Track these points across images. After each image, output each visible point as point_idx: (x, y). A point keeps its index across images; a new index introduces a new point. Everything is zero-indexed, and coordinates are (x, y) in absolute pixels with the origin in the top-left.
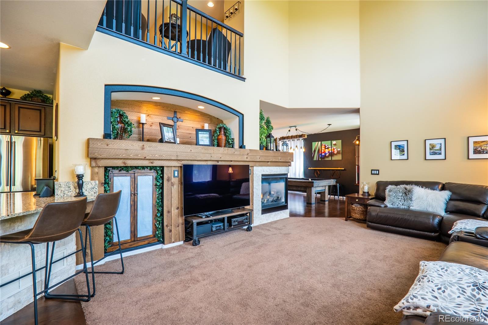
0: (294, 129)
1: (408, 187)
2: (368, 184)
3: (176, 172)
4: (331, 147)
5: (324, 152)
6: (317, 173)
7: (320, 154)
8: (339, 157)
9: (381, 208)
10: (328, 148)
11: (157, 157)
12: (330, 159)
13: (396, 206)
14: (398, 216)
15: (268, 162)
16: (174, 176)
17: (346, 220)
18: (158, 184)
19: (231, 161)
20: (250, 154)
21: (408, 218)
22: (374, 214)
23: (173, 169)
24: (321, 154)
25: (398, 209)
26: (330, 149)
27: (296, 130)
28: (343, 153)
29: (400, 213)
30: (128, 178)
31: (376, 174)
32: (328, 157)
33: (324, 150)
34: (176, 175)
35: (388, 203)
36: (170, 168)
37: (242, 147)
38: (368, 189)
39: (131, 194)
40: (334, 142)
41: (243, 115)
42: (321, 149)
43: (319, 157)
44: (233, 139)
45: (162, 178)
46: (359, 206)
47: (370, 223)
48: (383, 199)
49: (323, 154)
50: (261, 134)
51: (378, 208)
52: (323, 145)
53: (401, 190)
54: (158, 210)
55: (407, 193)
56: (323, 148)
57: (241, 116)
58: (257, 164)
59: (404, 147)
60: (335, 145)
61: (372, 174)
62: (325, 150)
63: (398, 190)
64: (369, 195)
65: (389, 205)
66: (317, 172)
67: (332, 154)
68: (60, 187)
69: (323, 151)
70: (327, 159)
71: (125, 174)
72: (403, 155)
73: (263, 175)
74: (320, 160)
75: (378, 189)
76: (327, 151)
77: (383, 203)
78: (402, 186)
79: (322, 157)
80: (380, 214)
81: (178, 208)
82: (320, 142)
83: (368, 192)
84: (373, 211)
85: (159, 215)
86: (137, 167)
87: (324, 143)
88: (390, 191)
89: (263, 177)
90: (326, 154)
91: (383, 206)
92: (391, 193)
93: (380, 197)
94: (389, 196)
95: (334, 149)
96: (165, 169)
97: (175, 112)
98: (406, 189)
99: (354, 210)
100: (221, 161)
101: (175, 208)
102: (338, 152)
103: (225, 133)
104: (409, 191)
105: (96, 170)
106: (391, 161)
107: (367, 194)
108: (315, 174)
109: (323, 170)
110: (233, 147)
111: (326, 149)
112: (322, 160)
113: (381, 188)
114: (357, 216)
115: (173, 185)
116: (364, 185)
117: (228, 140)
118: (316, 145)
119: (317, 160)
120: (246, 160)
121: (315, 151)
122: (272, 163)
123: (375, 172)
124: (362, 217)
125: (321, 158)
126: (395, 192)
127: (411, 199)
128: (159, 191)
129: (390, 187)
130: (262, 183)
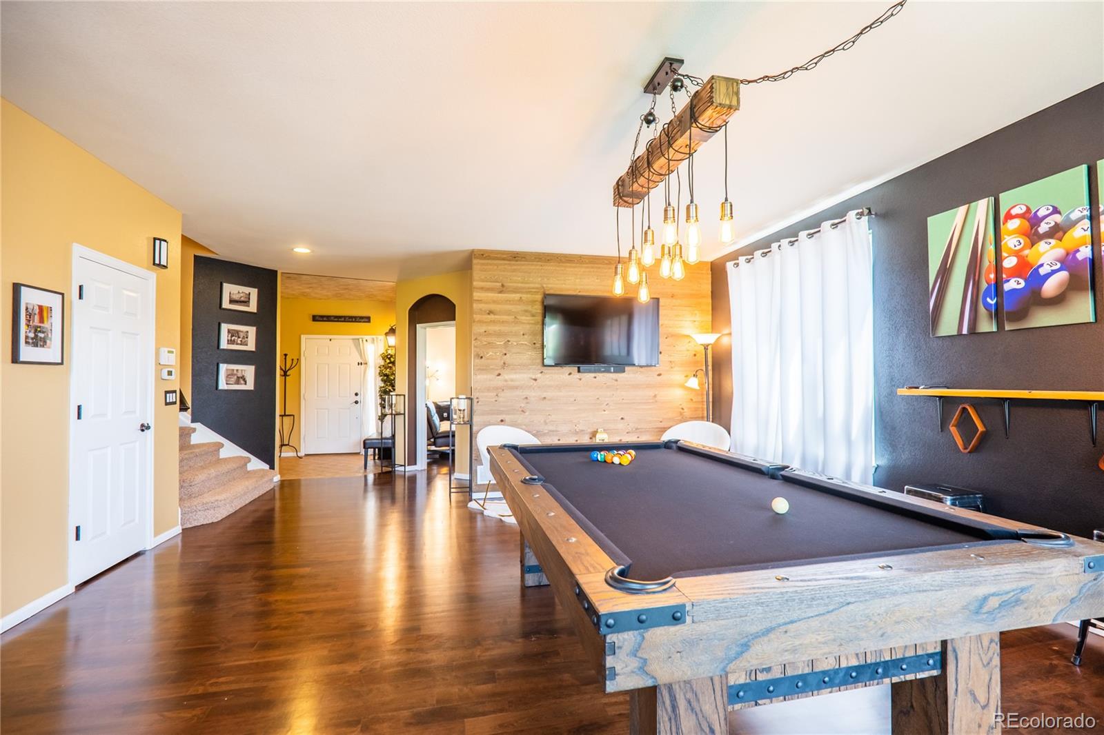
5: (1024, 268)
6: (965, 424)
7: (984, 285)
10: (1059, 232)
24: (999, 282)
26: (1081, 231)
32: (1059, 300)
33: (1017, 254)
42: (991, 248)
43: (983, 310)
49: (1012, 284)
52: (1009, 216)
56: (1011, 241)
62: (1030, 252)
66: (965, 416)
69: (1009, 262)
70: (1050, 318)
74: (989, 334)
76: (1049, 254)
79: (1007, 307)
82: (982, 205)
87: (1014, 199)
90: (1036, 279)
108: (953, 429)
109: (1014, 402)
111: (1037, 238)
112: (1007, 328)
118: (952, 230)
119: (965, 331)
121: (945, 272)
125: (998, 314)
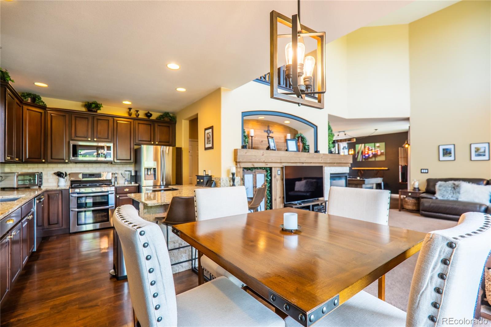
0: (343, 133)
1: (456, 183)
2: (418, 181)
3: (279, 171)
4: (375, 149)
7: (363, 155)
8: (383, 158)
9: (432, 200)
10: (371, 150)
11: (270, 160)
12: (373, 159)
13: (445, 198)
14: (448, 206)
15: (334, 163)
16: (278, 174)
17: (400, 211)
18: (269, 180)
19: (311, 163)
20: (323, 157)
21: (458, 207)
22: (426, 204)
23: (278, 169)
24: (365, 155)
25: (448, 201)
26: (374, 150)
27: (345, 134)
28: (386, 154)
29: (451, 203)
30: (252, 175)
31: (425, 173)
32: (371, 158)
34: (279, 173)
35: (438, 196)
36: (276, 169)
37: (317, 151)
38: (419, 185)
39: (253, 186)
40: (377, 145)
41: (317, 127)
42: (364, 150)
43: (363, 158)
44: (308, 145)
45: (271, 175)
46: (411, 199)
47: (423, 212)
48: (434, 193)
49: (367, 155)
50: (329, 141)
51: (431, 200)
52: (366, 147)
53: (450, 186)
54: (268, 198)
55: (455, 188)
56: (367, 150)
57: (315, 127)
58: (328, 165)
59: (451, 150)
60: (378, 147)
61: (421, 173)
62: (368, 152)
63: (448, 185)
64: (419, 190)
65: (440, 198)
66: (361, 172)
67: (375, 155)
68: (223, 181)
69: (366, 153)
70: (370, 160)
71: (250, 173)
72: (451, 156)
73: (331, 174)
74: (364, 161)
75: (428, 185)
76: (370, 152)
77: (435, 196)
78: (451, 182)
80: (432, 205)
81: (280, 197)
82: (363, 145)
83: (418, 188)
84: (426, 203)
85: (268, 202)
86: (257, 168)
87: (367, 145)
88: (440, 186)
89: (332, 175)
90: (369, 155)
91: (434, 198)
92: (441, 188)
93: (431, 191)
94: (440, 190)
95: (377, 151)
96: (273, 169)
97: (268, 126)
98: (454, 184)
99: (407, 202)
100: (305, 163)
101: (279, 197)
102: (382, 154)
103: (301, 140)
104: (458, 186)
105: (239, 170)
106: (440, 162)
107: (417, 189)
108: (359, 173)
109: (367, 169)
110: (308, 152)
111: (369, 150)
113: (431, 184)
114: (410, 207)
115: (277, 181)
116: (415, 182)
117: (305, 146)
118: (360, 147)
119: (361, 161)
120: (320, 161)
121: (358, 153)
122: (338, 164)
123: (424, 171)
124: (414, 208)
125: (365, 159)
126: (445, 187)
127: (459, 193)
128: (268, 185)
129: (439, 183)
130: (330, 179)
